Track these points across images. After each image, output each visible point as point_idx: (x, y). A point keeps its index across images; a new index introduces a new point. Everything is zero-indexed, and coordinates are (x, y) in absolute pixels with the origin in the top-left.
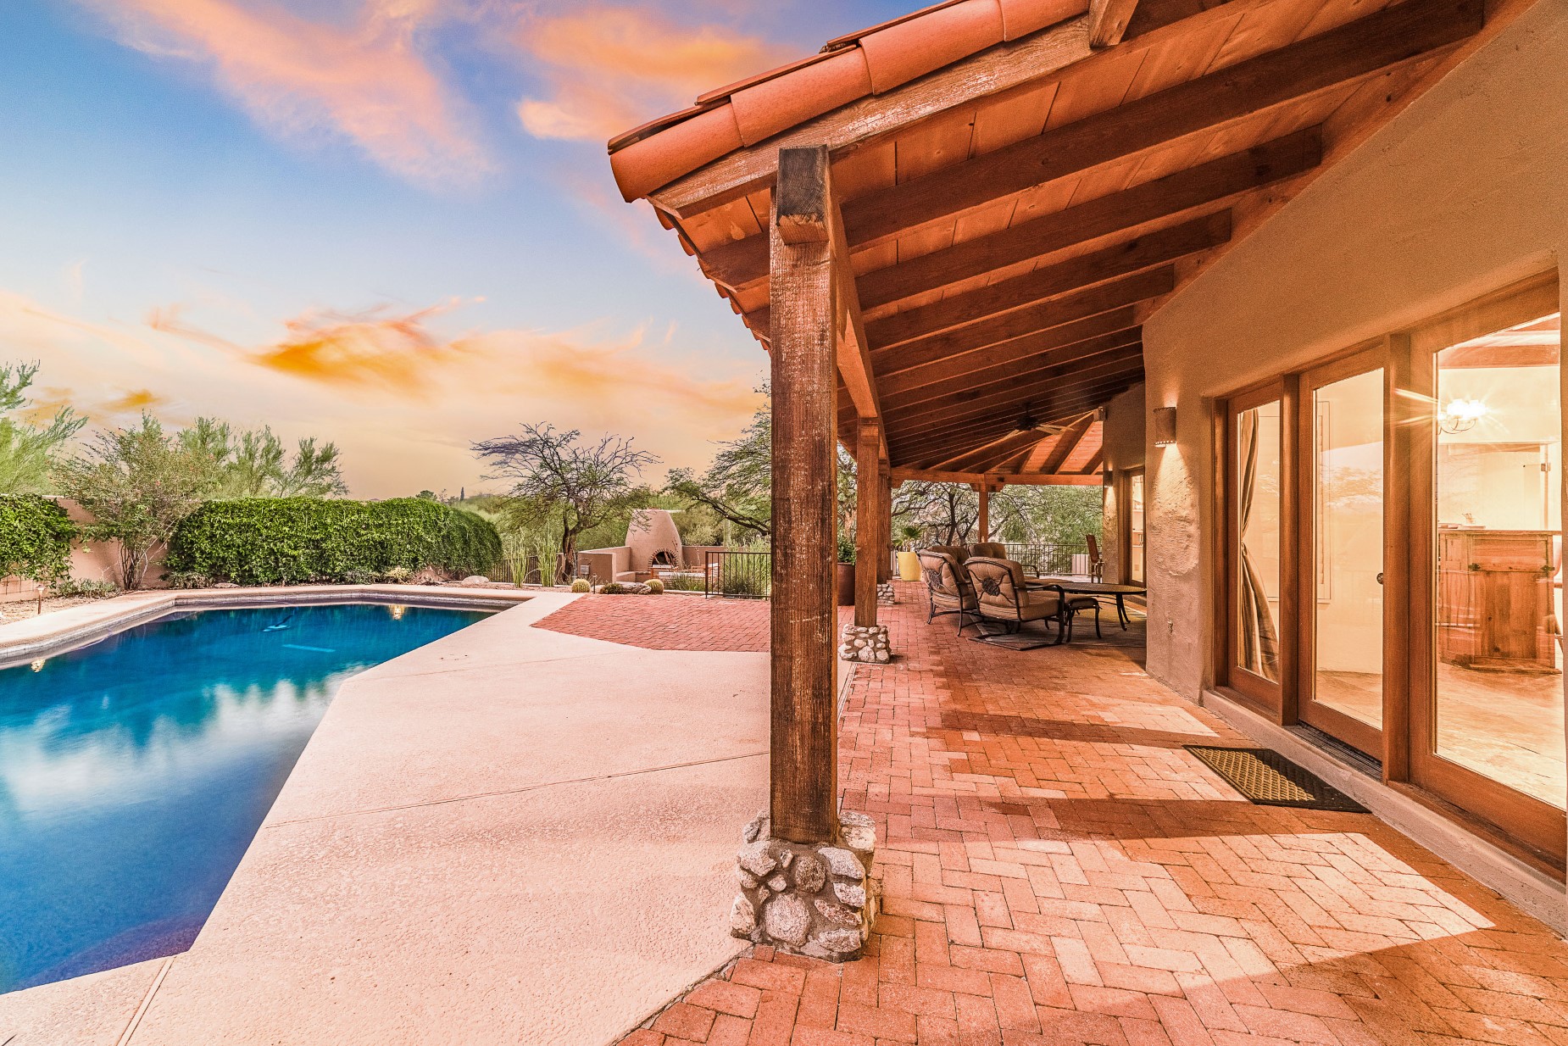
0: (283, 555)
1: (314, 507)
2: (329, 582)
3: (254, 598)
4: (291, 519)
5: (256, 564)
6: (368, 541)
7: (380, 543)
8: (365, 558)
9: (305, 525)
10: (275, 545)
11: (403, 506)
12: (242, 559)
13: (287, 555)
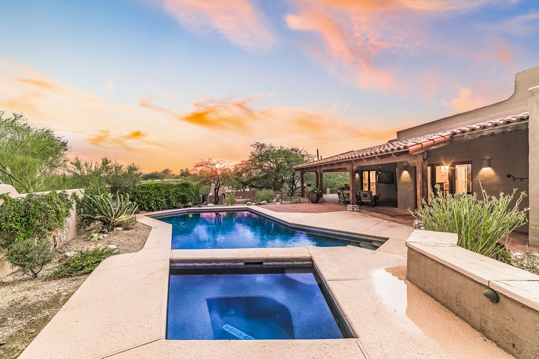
0: (159, 201)
1: (165, 186)
2: (170, 209)
3: (161, 215)
4: (159, 190)
5: (152, 205)
6: (180, 195)
7: (182, 196)
8: (179, 200)
9: (163, 191)
10: (156, 198)
11: (186, 184)
12: (148, 204)
13: (160, 201)
